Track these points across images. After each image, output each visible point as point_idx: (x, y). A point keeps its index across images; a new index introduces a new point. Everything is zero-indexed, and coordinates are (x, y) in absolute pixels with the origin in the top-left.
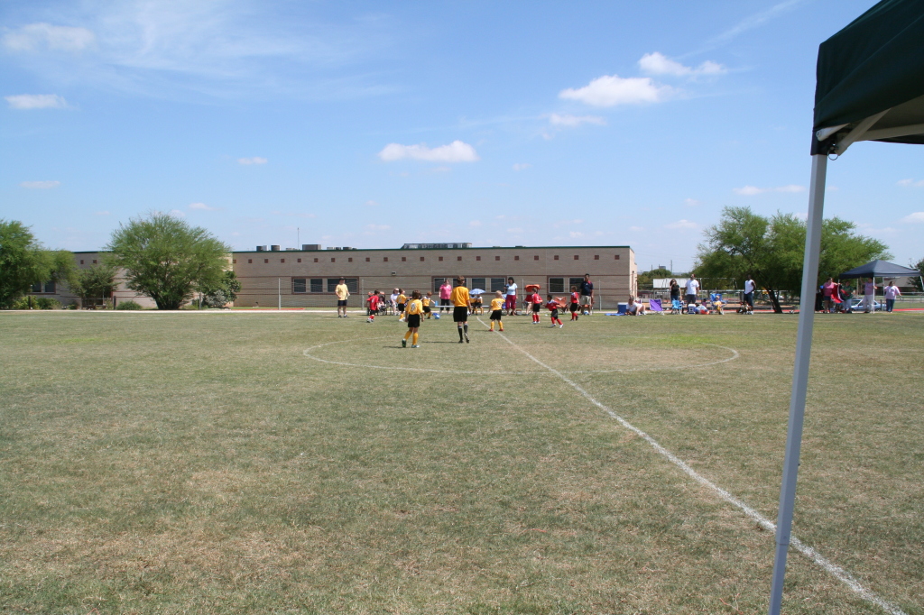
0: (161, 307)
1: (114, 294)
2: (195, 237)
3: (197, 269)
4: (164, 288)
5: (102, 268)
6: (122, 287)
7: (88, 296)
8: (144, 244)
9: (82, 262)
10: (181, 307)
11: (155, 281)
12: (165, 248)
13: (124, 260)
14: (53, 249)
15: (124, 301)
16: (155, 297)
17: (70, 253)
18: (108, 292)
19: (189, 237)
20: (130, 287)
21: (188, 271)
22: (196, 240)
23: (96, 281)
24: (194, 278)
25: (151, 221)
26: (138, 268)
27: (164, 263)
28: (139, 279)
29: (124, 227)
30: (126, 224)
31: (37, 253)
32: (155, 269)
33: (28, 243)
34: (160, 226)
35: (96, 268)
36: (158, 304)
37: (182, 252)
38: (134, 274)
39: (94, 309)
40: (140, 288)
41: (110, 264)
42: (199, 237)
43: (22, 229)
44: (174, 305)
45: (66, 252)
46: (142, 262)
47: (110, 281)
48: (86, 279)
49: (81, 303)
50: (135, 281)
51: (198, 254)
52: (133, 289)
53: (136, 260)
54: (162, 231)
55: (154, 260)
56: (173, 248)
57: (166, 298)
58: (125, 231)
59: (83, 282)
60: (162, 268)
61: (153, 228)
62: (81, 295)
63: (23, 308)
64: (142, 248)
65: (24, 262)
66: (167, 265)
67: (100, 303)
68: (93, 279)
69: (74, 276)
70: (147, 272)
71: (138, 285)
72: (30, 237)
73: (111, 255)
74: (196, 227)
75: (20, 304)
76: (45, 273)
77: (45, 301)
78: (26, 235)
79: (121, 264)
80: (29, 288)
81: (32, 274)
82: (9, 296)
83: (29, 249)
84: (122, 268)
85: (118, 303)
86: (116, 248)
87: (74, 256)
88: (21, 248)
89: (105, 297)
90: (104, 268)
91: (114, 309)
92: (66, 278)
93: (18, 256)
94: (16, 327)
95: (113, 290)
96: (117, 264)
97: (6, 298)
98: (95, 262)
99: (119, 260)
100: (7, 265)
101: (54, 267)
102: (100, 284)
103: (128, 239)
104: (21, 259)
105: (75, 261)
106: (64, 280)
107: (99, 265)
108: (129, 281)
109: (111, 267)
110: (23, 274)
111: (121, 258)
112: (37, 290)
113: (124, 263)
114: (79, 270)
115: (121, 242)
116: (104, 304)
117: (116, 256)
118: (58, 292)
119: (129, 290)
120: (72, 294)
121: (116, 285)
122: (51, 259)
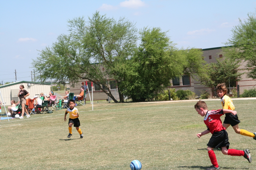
1: (239, 83)
5: (226, 61)
6: (244, 77)
9: (210, 57)
13: (244, 52)
14: (185, 48)
15: (248, 89)
17: (199, 50)
18: (234, 82)
20: (251, 76)
23: (222, 73)
29: (243, 23)
30: (245, 20)
31: (171, 53)
33: (165, 45)
35: (221, 61)
38: (253, 65)
41: (233, 57)
43: (160, 34)
45: (195, 50)
47: (234, 72)
48: (214, 72)
49: (211, 93)
58: (244, 26)
59: (211, 75)
62: (210, 86)
63: (166, 100)
65: (161, 61)
68: (219, 72)
69: (203, 70)
72: (166, 40)
73: (233, 49)
75: (163, 96)
76: (179, 69)
77: (182, 92)
78: (164, 39)
79: (242, 56)
80: (169, 82)
81: (169, 71)
82: (154, 90)
83: (166, 50)
84: (243, 60)
85: (242, 91)
86: (237, 43)
87: (202, 53)
88: (160, 50)
89: (231, 86)
90: (228, 61)
91: (239, 96)
92: (197, 72)
93: (158, 57)
94: (153, 116)
95: (237, 80)
96: (239, 56)
97: (152, 92)
98: (221, 56)
99: (240, 53)
100: (152, 64)
101: (186, 63)
102: (226, 75)
103: (247, 33)
104: (160, 59)
105: (204, 58)
106: (196, 74)
107: (224, 58)
108: (250, 71)
109: (234, 60)
110: (163, 72)
111: (242, 51)
112: (176, 84)
113: (244, 55)
114: (207, 65)
115: (241, 36)
116: (231, 93)
117: (238, 49)
118: (192, 84)
119: (251, 79)
120: (203, 86)
121: (239, 75)
122: (183, 57)
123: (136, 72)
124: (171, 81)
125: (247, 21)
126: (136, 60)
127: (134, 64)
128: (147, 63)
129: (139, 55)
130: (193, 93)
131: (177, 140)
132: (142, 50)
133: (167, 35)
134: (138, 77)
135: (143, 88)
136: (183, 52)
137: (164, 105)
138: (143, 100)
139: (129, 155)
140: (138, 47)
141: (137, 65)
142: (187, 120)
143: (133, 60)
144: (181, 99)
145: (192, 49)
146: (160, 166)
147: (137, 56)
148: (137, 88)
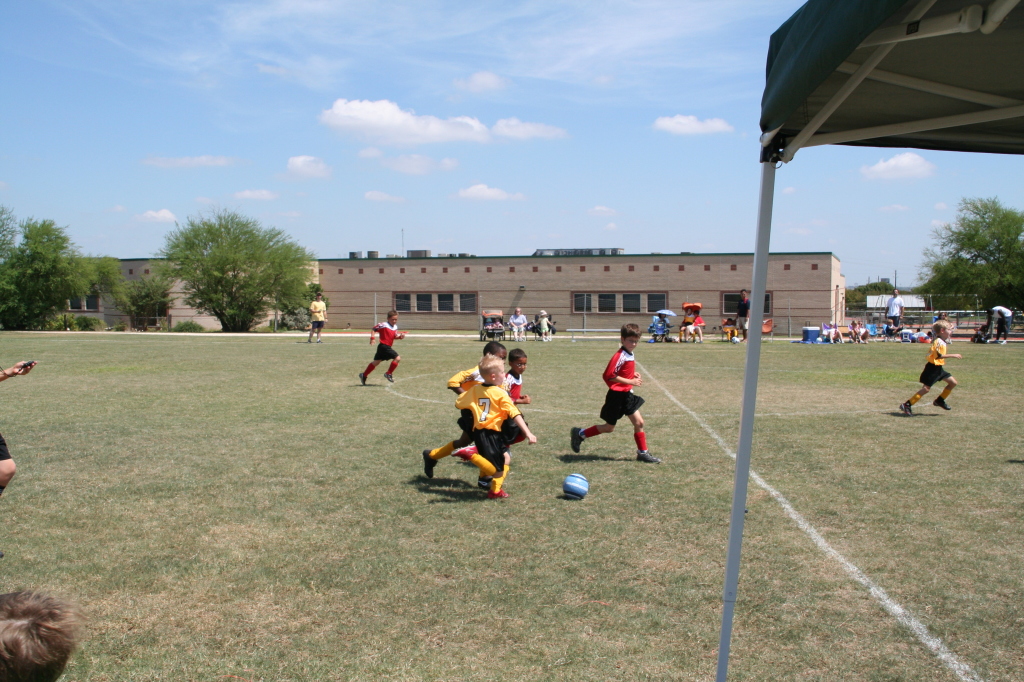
0: (226, 329)
1: (171, 312)
2: (270, 240)
3: (272, 282)
4: (230, 304)
5: (154, 278)
6: (178, 303)
7: (138, 314)
8: (206, 249)
9: (131, 272)
10: (251, 329)
11: (219, 296)
12: (231, 256)
13: (181, 269)
14: (94, 255)
15: (183, 321)
16: (220, 316)
17: (116, 260)
18: (162, 310)
19: (262, 240)
20: (189, 303)
21: (261, 284)
22: (271, 244)
23: (147, 295)
24: (269, 293)
25: (214, 221)
26: (199, 280)
27: (231, 274)
28: (200, 293)
29: (181, 228)
30: (184, 225)
31: (71, 260)
32: (219, 281)
33: (63, 248)
34: (226, 228)
35: (147, 278)
36: (223, 323)
37: (253, 259)
38: (193, 287)
39: (145, 330)
40: (200, 305)
41: (165, 274)
42: (275, 240)
43: (56, 230)
44: (244, 328)
45: (110, 259)
46: (205, 272)
47: (165, 295)
48: (135, 293)
49: (129, 323)
50: (195, 295)
51: (273, 263)
52: (192, 306)
53: (196, 269)
54: (229, 234)
55: (217, 270)
56: (241, 256)
57: (233, 317)
58: (182, 233)
59: (131, 298)
60: (227, 281)
61: (217, 230)
62: (129, 313)
63: (59, 329)
64: (203, 254)
65: (54, 270)
66: (235, 276)
67: (153, 323)
68: (143, 294)
69: (121, 289)
70: (209, 285)
71: (198, 301)
72: (65, 240)
73: (165, 262)
74: (271, 228)
75: (55, 324)
76: (84, 286)
77: (85, 319)
78: (61, 238)
79: (178, 274)
80: (66, 303)
81: (68, 287)
82: (41, 313)
83: (64, 255)
84: (179, 280)
85: (174, 323)
86: (171, 255)
87: (120, 264)
88: (54, 255)
89: (159, 315)
90: (158, 279)
91: (170, 331)
92: (111, 292)
93: (48, 265)
94: (43, 352)
95: (168, 308)
96: (173, 274)
97: (37, 316)
98: (147, 272)
99: (175, 270)
100: (37, 275)
101: (95, 277)
102: (152, 299)
103: (186, 243)
104: (54, 267)
105: (122, 271)
106: (109, 294)
107: (151, 275)
108: (188, 296)
109: (166, 279)
110: (57, 287)
111: (178, 267)
112: (76, 306)
113: (181, 272)
114: (126, 282)
115: (178, 246)
116: (158, 325)
117: (172, 264)
118: (101, 309)
119: (188, 307)
120: (118, 312)
121: (172, 300)
122: (91, 268)
123: (12, 283)
124: (69, 301)
125: (186, 227)
126: (13, 266)
127: (9, 272)
128: (30, 271)
129: (19, 259)
130: (102, 322)
131: (85, 388)
132: (23, 251)
133: (66, 233)
134: (15, 293)
135: (23, 309)
136: (90, 260)
137: (59, 337)
138: (21, 327)
139: (9, 408)
140: (17, 245)
141: (15, 273)
142: (98, 360)
143: (7, 266)
144: (82, 330)
145: (105, 258)
146: (61, 424)
147: (15, 260)
148: (12, 311)
